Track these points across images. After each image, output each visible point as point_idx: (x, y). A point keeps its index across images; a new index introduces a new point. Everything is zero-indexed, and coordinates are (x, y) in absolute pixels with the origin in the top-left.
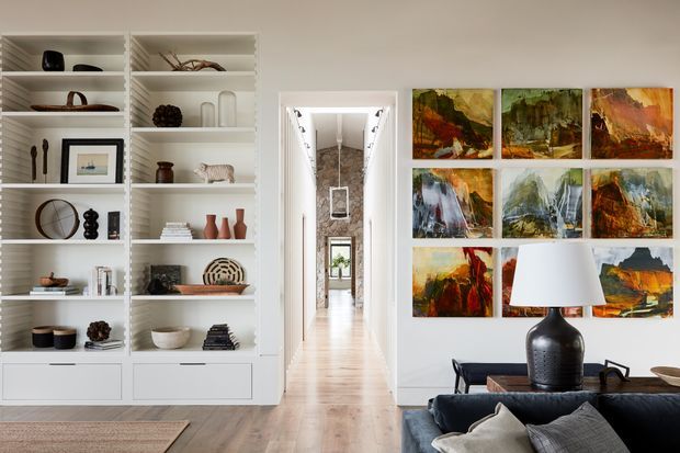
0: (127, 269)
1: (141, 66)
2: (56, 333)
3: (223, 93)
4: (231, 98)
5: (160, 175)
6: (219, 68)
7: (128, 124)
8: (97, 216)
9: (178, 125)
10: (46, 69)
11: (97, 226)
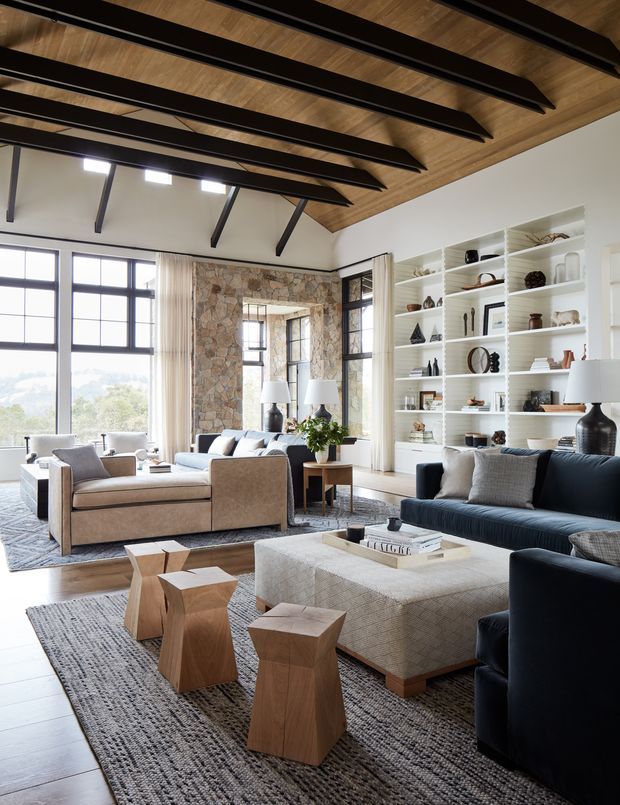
0: (507, 393)
1: (535, 242)
2: (474, 436)
3: (568, 254)
4: (575, 257)
5: (532, 323)
6: (565, 236)
7: (506, 291)
8: (498, 357)
9: (543, 284)
10: (468, 263)
11: (498, 364)
